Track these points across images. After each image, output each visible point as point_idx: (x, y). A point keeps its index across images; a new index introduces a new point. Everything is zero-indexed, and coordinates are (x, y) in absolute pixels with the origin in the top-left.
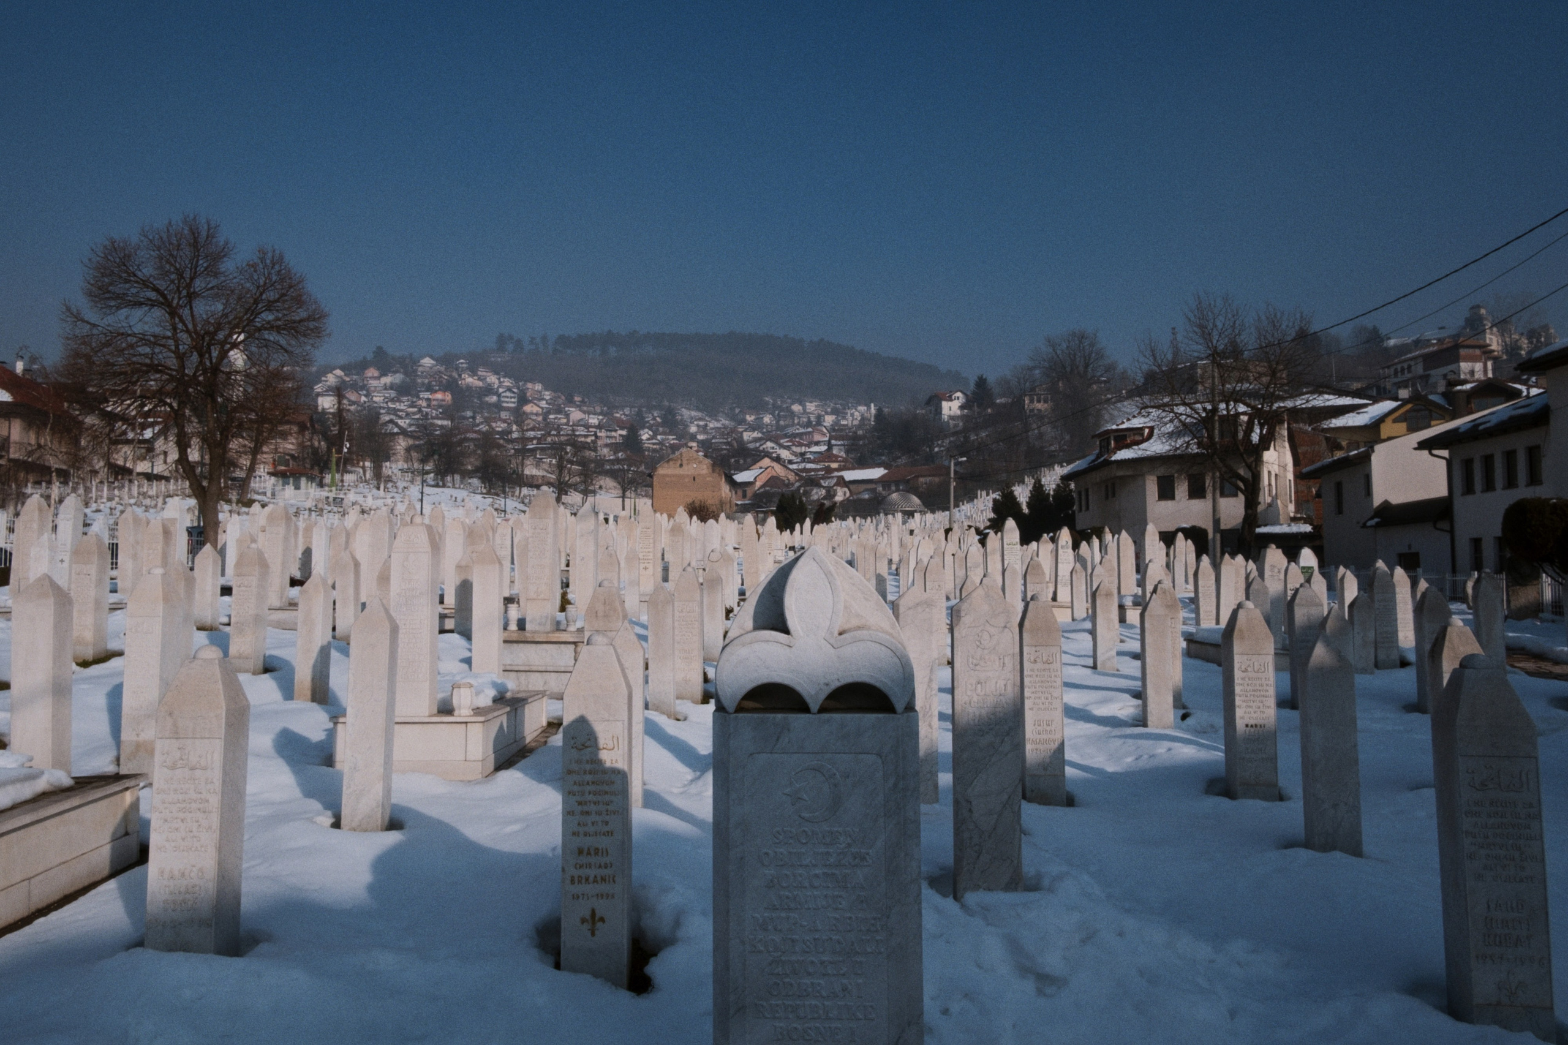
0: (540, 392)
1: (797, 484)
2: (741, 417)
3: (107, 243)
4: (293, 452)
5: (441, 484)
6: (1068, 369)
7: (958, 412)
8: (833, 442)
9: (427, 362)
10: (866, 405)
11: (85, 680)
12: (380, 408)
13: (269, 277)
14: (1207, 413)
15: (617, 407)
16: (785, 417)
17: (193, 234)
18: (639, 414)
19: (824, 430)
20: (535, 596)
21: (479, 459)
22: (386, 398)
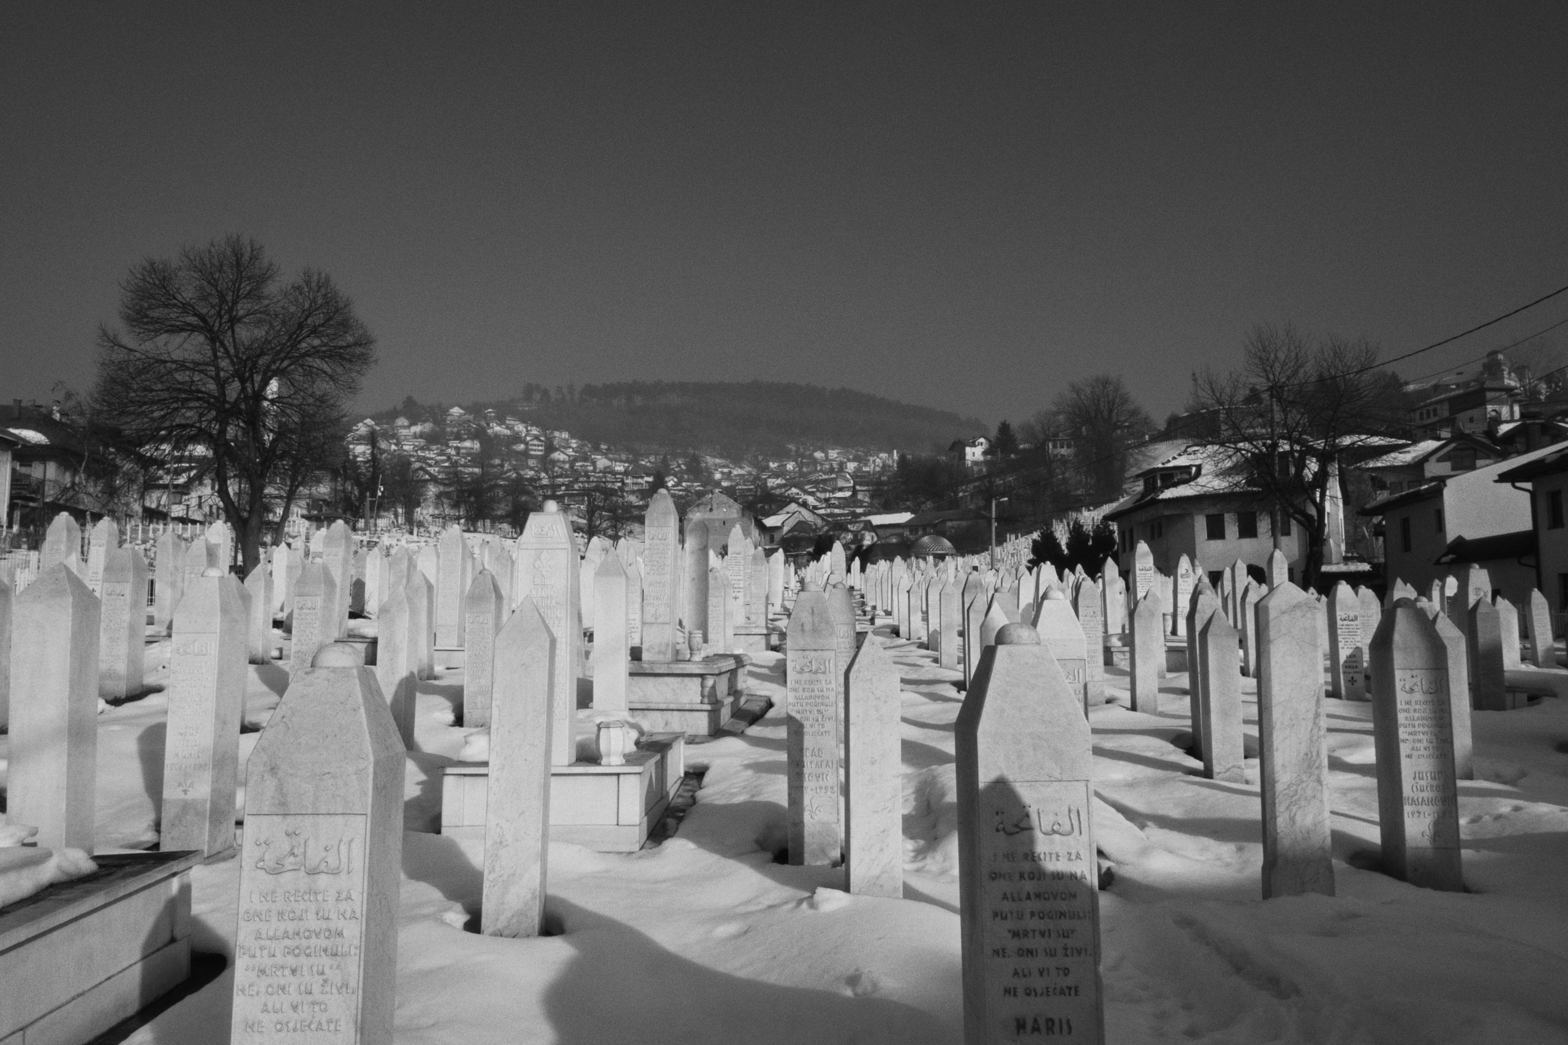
0: (567, 440)
1: (826, 528)
2: (764, 464)
3: (146, 264)
4: (327, 497)
5: (472, 529)
6: (1093, 415)
7: (981, 458)
8: (858, 488)
9: (456, 411)
10: (888, 452)
11: (115, 721)
12: (410, 456)
13: (314, 300)
14: (1267, 448)
15: (642, 455)
16: (808, 465)
17: (236, 256)
18: (665, 461)
19: (848, 476)
20: (653, 620)
21: (510, 505)
22: (416, 446)
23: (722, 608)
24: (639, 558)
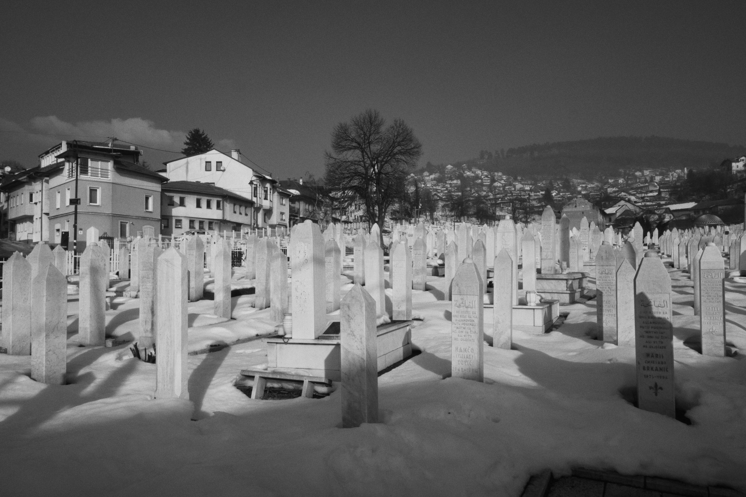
0: (501, 176)
1: (642, 213)
2: (606, 181)
3: (339, 125)
4: (398, 210)
5: (459, 221)
7: (743, 168)
8: (662, 190)
9: (449, 167)
10: (681, 169)
12: (430, 189)
13: (399, 131)
15: (539, 181)
16: (631, 179)
17: (370, 117)
18: (551, 183)
19: (656, 184)
20: (545, 258)
21: (475, 209)
22: (432, 184)
23: (576, 253)
24: (538, 232)
